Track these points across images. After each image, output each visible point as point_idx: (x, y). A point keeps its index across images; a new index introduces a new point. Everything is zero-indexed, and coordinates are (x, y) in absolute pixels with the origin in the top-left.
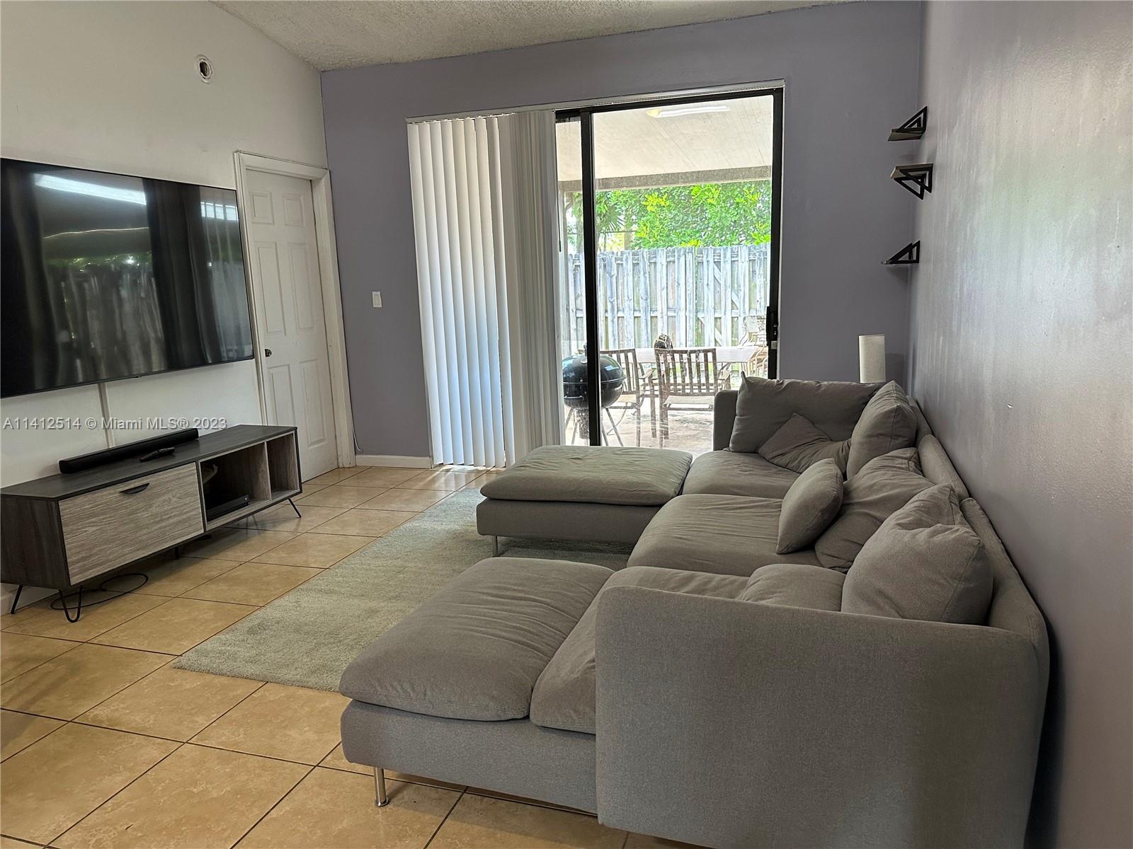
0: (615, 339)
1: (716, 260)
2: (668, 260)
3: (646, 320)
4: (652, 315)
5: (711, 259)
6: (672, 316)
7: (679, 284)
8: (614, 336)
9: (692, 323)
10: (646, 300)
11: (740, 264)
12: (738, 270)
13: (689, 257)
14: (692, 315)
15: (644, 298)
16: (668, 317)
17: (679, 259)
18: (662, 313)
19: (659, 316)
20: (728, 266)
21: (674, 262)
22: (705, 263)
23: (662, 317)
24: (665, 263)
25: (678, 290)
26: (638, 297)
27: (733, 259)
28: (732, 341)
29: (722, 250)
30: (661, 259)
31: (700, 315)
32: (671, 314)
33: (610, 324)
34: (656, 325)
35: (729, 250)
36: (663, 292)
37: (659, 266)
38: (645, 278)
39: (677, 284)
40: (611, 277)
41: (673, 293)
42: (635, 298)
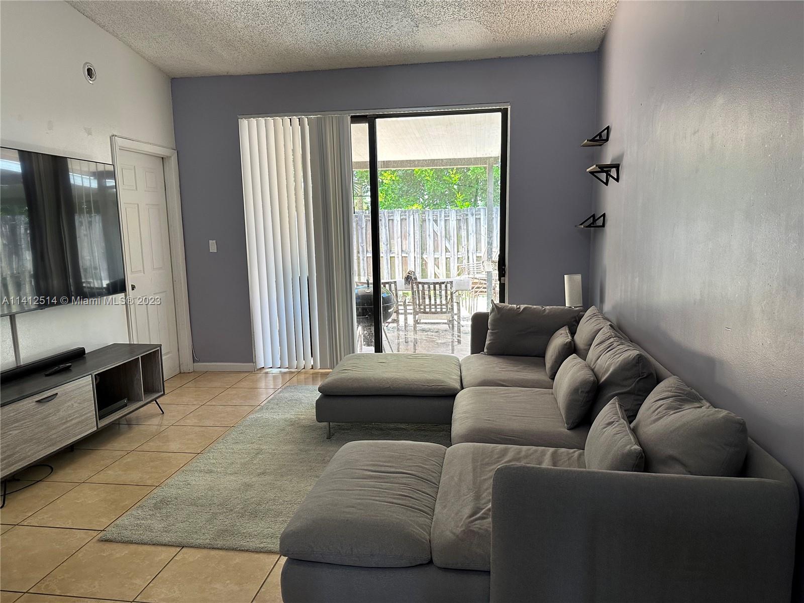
0: (365, 273)
1: (434, 219)
2: (402, 218)
3: (387, 259)
4: (391, 255)
5: (431, 218)
6: (405, 257)
7: (409, 235)
8: (364, 269)
9: (419, 261)
10: (387, 245)
11: (451, 222)
12: (449, 226)
13: (416, 216)
14: (419, 256)
15: (386, 244)
16: (402, 257)
17: (409, 217)
18: (398, 254)
19: (396, 256)
20: (443, 223)
21: (406, 219)
22: (427, 220)
23: (398, 257)
24: (399, 220)
25: (409, 238)
27: (446, 218)
28: (446, 274)
29: (438, 212)
30: (397, 218)
31: (425, 256)
32: (404, 255)
33: (361, 262)
34: (394, 263)
35: (443, 212)
36: (398, 240)
37: (395, 221)
38: (386, 230)
39: (408, 234)
40: (362, 228)
41: (406, 240)
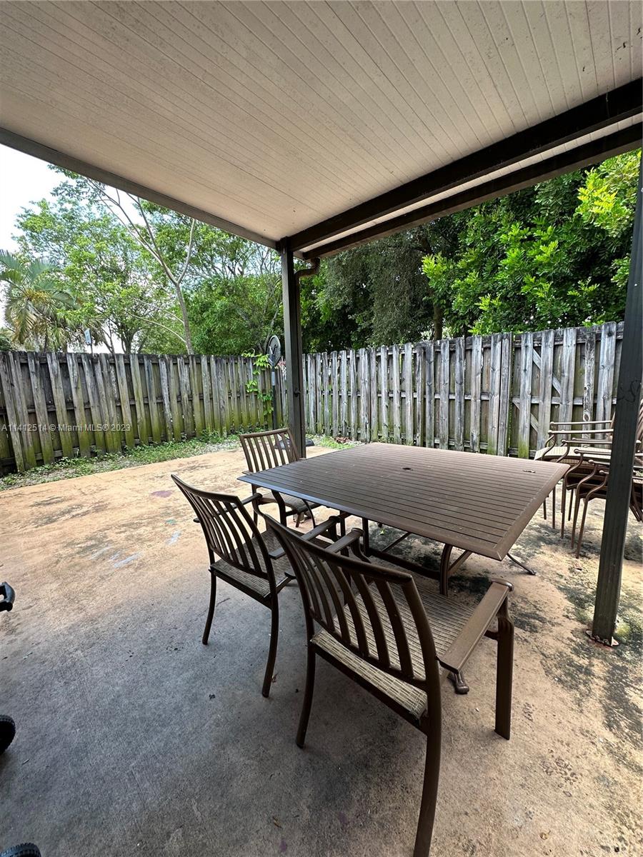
1: (536, 345)
2: (484, 346)
3: (460, 402)
4: (466, 398)
5: (530, 344)
6: (485, 400)
7: (494, 370)
9: (506, 408)
10: (461, 384)
12: (562, 354)
13: (506, 342)
14: (506, 400)
15: (459, 382)
16: (482, 401)
17: (495, 345)
18: (475, 397)
19: (473, 399)
20: (550, 351)
21: (490, 348)
22: (523, 348)
23: (475, 401)
24: (481, 350)
25: (493, 377)
26: (454, 381)
27: (556, 343)
29: (543, 334)
30: (478, 347)
31: (515, 401)
35: (552, 333)
36: (477, 377)
37: (474, 352)
38: (461, 364)
39: (491, 370)
41: (488, 378)
42: (451, 382)
